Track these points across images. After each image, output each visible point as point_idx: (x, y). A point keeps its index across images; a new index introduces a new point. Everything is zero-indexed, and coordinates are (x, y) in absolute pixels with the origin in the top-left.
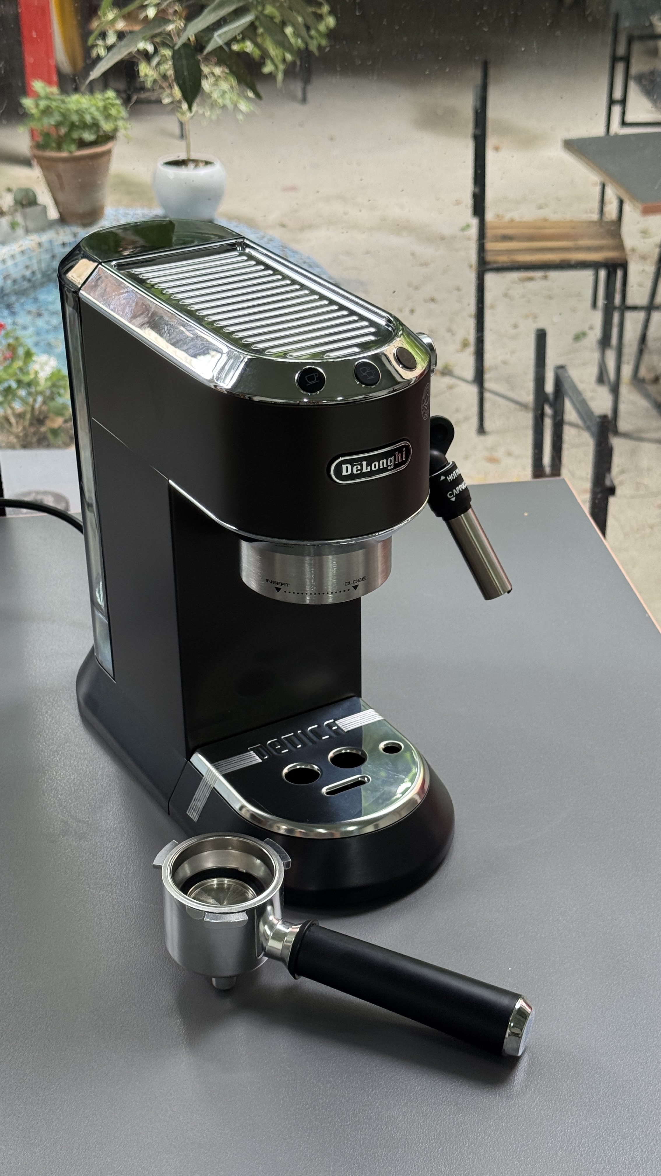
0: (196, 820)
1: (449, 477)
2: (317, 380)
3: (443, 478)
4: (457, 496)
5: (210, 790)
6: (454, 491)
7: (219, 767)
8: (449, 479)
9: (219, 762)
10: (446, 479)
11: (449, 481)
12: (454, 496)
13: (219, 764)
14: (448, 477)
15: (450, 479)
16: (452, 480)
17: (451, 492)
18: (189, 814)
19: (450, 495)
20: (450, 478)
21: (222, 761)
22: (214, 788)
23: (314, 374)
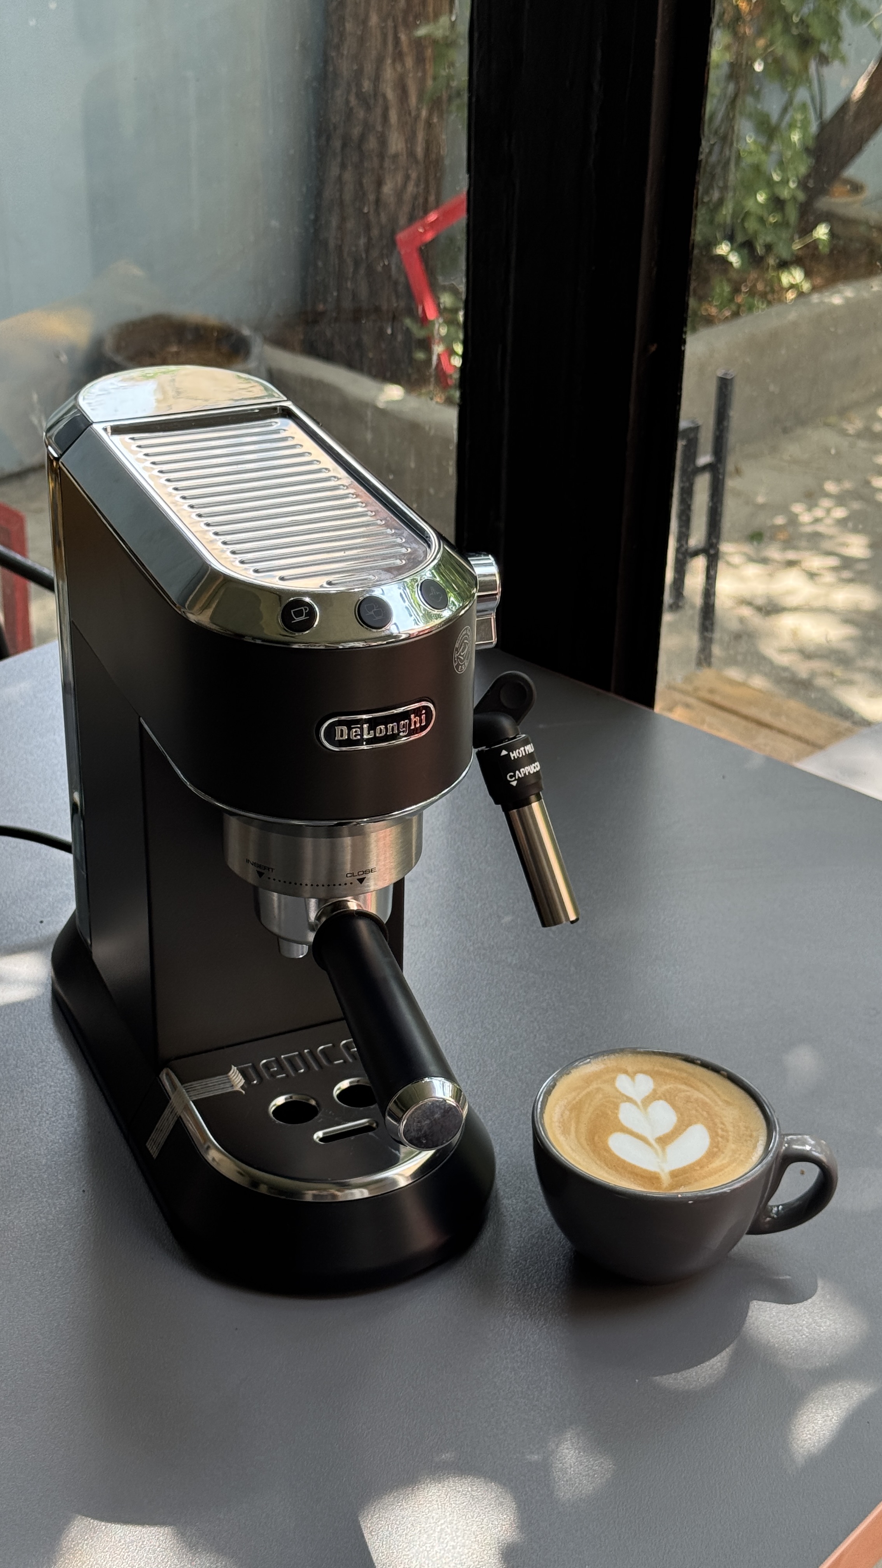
0: (155, 1156)
1: (513, 753)
2: (305, 617)
3: (504, 753)
4: (519, 780)
5: (176, 1119)
6: (517, 772)
7: (190, 1090)
8: (512, 755)
9: (193, 1083)
10: (509, 754)
11: (513, 758)
12: (515, 780)
13: (191, 1085)
14: (511, 753)
15: (514, 757)
16: (516, 757)
17: (512, 774)
18: (148, 1147)
19: (511, 777)
20: (515, 754)
21: (196, 1082)
22: (180, 1116)
23: (303, 608)
